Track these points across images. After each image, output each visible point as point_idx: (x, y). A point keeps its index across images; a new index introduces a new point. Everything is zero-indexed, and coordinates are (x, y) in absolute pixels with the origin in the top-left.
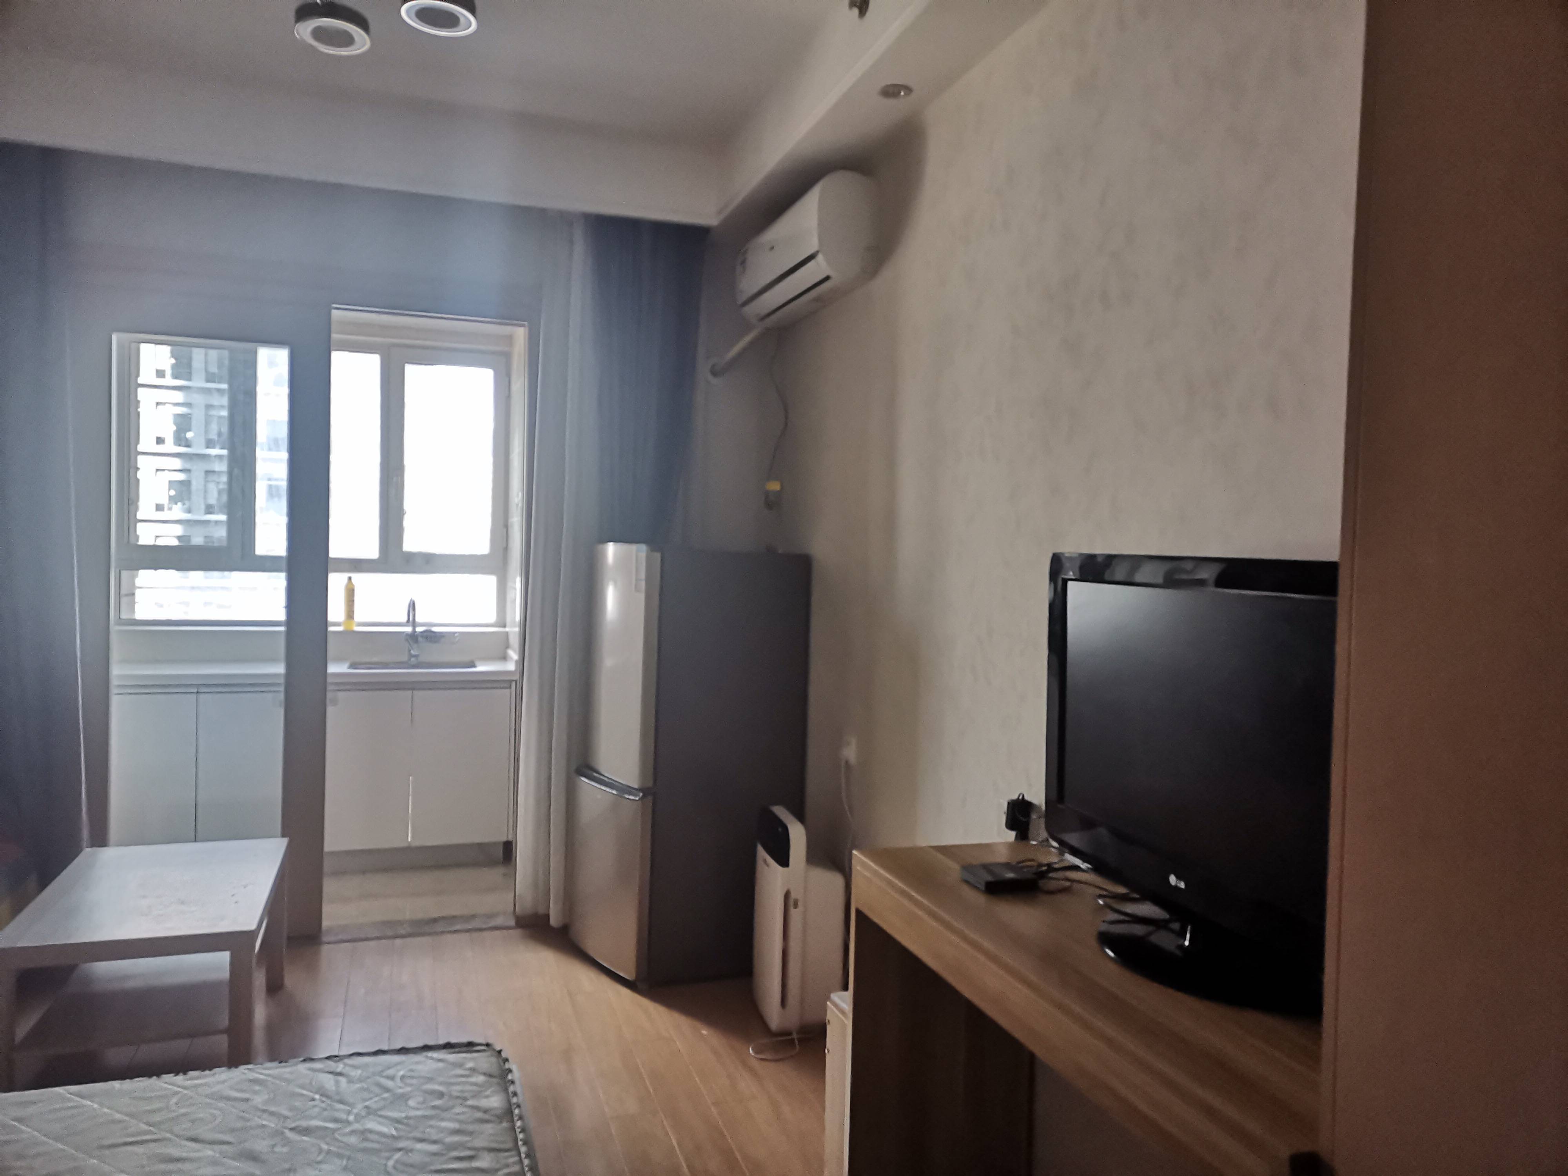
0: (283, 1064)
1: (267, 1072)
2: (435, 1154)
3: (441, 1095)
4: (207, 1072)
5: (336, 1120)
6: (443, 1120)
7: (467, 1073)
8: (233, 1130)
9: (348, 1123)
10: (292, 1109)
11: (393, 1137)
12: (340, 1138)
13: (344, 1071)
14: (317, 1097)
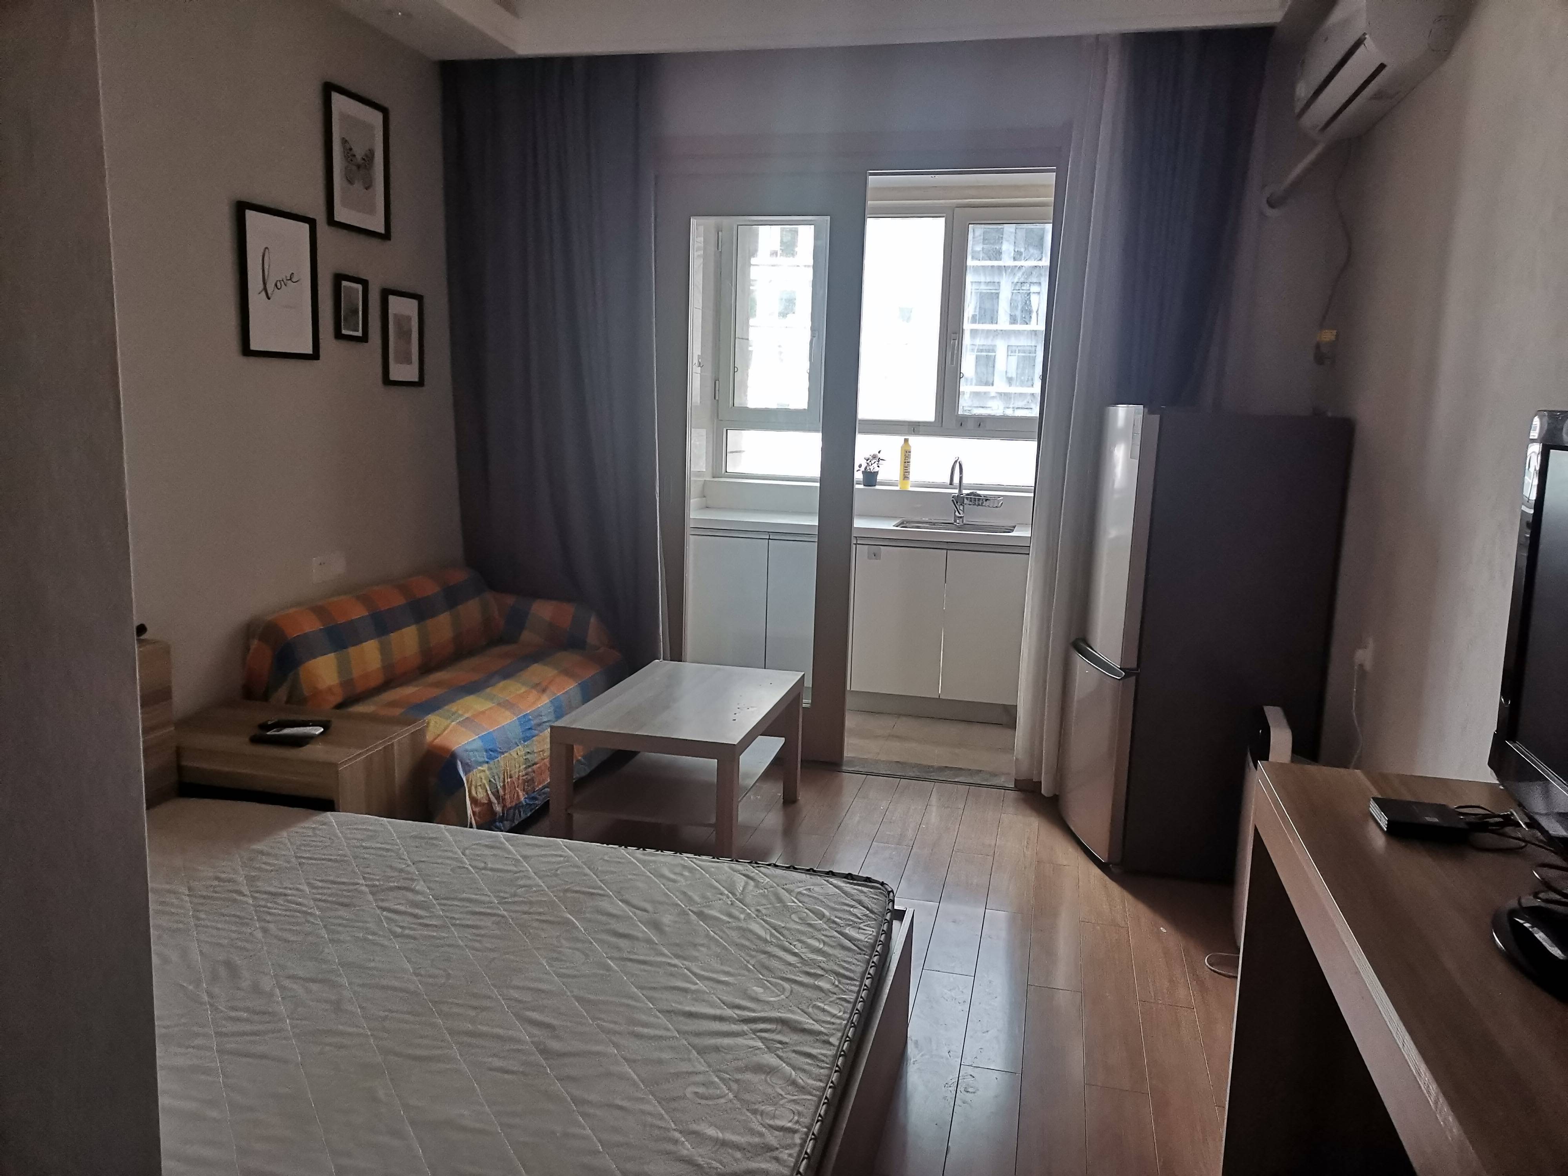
0: (716, 860)
1: (697, 862)
2: (790, 964)
3: (821, 916)
4: (659, 852)
5: (730, 915)
6: (813, 937)
7: (853, 903)
8: (653, 902)
9: (738, 919)
10: (703, 897)
11: (766, 941)
12: (726, 930)
13: (757, 877)
14: (726, 892)
